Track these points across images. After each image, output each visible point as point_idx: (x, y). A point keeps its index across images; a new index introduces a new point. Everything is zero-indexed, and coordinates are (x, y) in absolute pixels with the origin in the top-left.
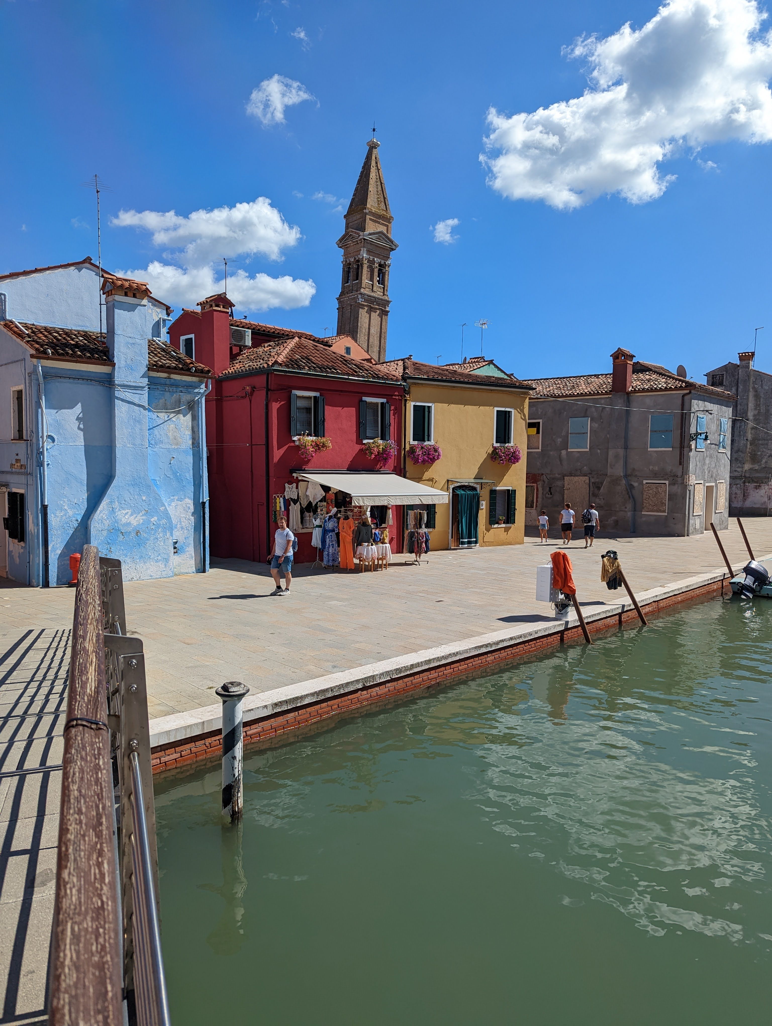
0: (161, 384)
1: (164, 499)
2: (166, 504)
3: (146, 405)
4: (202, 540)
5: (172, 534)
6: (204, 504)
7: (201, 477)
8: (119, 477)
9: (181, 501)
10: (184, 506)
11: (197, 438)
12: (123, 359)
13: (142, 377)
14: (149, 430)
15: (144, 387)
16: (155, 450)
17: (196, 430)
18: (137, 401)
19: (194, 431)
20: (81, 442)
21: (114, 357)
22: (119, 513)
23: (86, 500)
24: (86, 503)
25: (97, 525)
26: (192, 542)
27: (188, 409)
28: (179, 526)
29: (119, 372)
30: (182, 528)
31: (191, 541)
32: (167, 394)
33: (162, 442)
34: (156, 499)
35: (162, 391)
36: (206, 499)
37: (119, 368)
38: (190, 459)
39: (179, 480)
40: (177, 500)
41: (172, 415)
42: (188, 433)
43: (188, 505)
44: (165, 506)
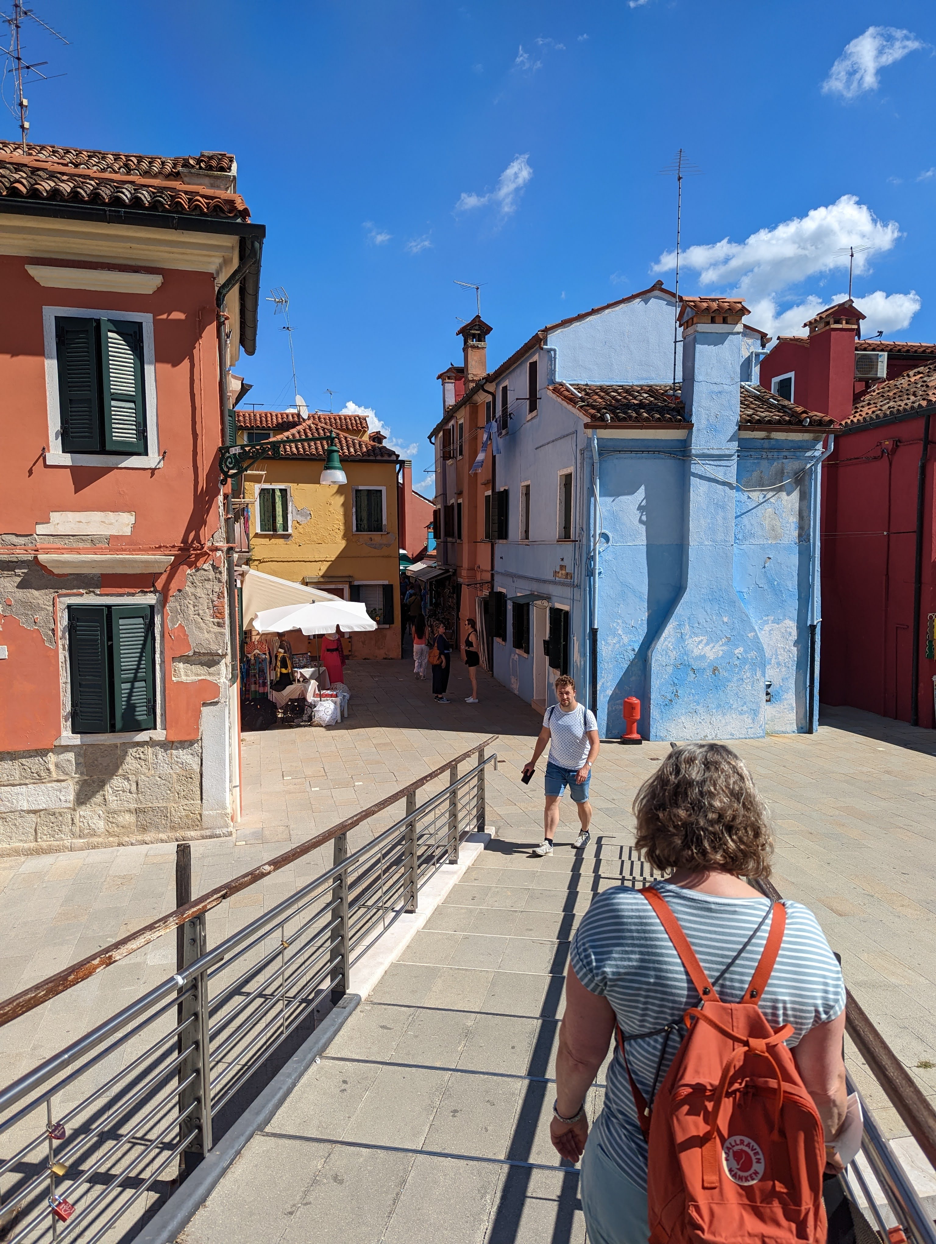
0: (755, 449)
1: (753, 620)
2: (756, 628)
3: (733, 481)
4: (808, 684)
5: (764, 674)
6: (813, 627)
7: (810, 586)
8: (691, 590)
9: (778, 624)
10: (783, 630)
11: (806, 527)
12: (704, 416)
13: (730, 440)
14: (736, 517)
15: (731, 456)
16: (742, 547)
17: (805, 514)
18: (720, 477)
19: (803, 517)
20: (642, 540)
21: (691, 415)
22: (690, 641)
23: (646, 622)
24: (646, 626)
25: (659, 657)
26: (793, 686)
27: (795, 483)
28: (773, 661)
29: (698, 436)
30: (779, 664)
31: (791, 684)
32: (764, 463)
33: (753, 535)
34: (743, 621)
35: (757, 458)
36: (817, 619)
37: (698, 430)
38: (794, 560)
39: (777, 591)
40: (773, 622)
41: (771, 494)
42: (793, 520)
43: (788, 630)
44: (755, 631)
